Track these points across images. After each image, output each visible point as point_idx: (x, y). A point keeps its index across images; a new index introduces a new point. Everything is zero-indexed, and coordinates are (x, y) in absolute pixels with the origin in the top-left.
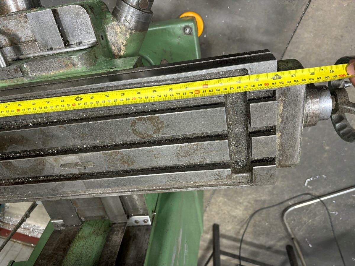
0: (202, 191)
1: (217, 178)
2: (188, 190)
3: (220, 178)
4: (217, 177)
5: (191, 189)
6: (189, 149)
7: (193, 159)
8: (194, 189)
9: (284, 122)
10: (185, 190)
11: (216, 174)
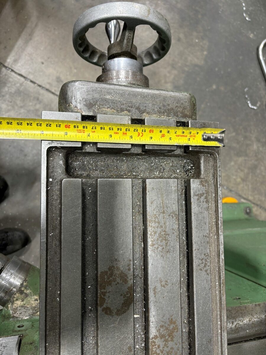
0: (225, 222)
1: (205, 198)
2: (221, 243)
3: (205, 195)
4: (202, 198)
5: (221, 238)
6: (155, 233)
7: (173, 229)
8: (222, 233)
9: (128, 108)
10: (223, 246)
11: (198, 199)
